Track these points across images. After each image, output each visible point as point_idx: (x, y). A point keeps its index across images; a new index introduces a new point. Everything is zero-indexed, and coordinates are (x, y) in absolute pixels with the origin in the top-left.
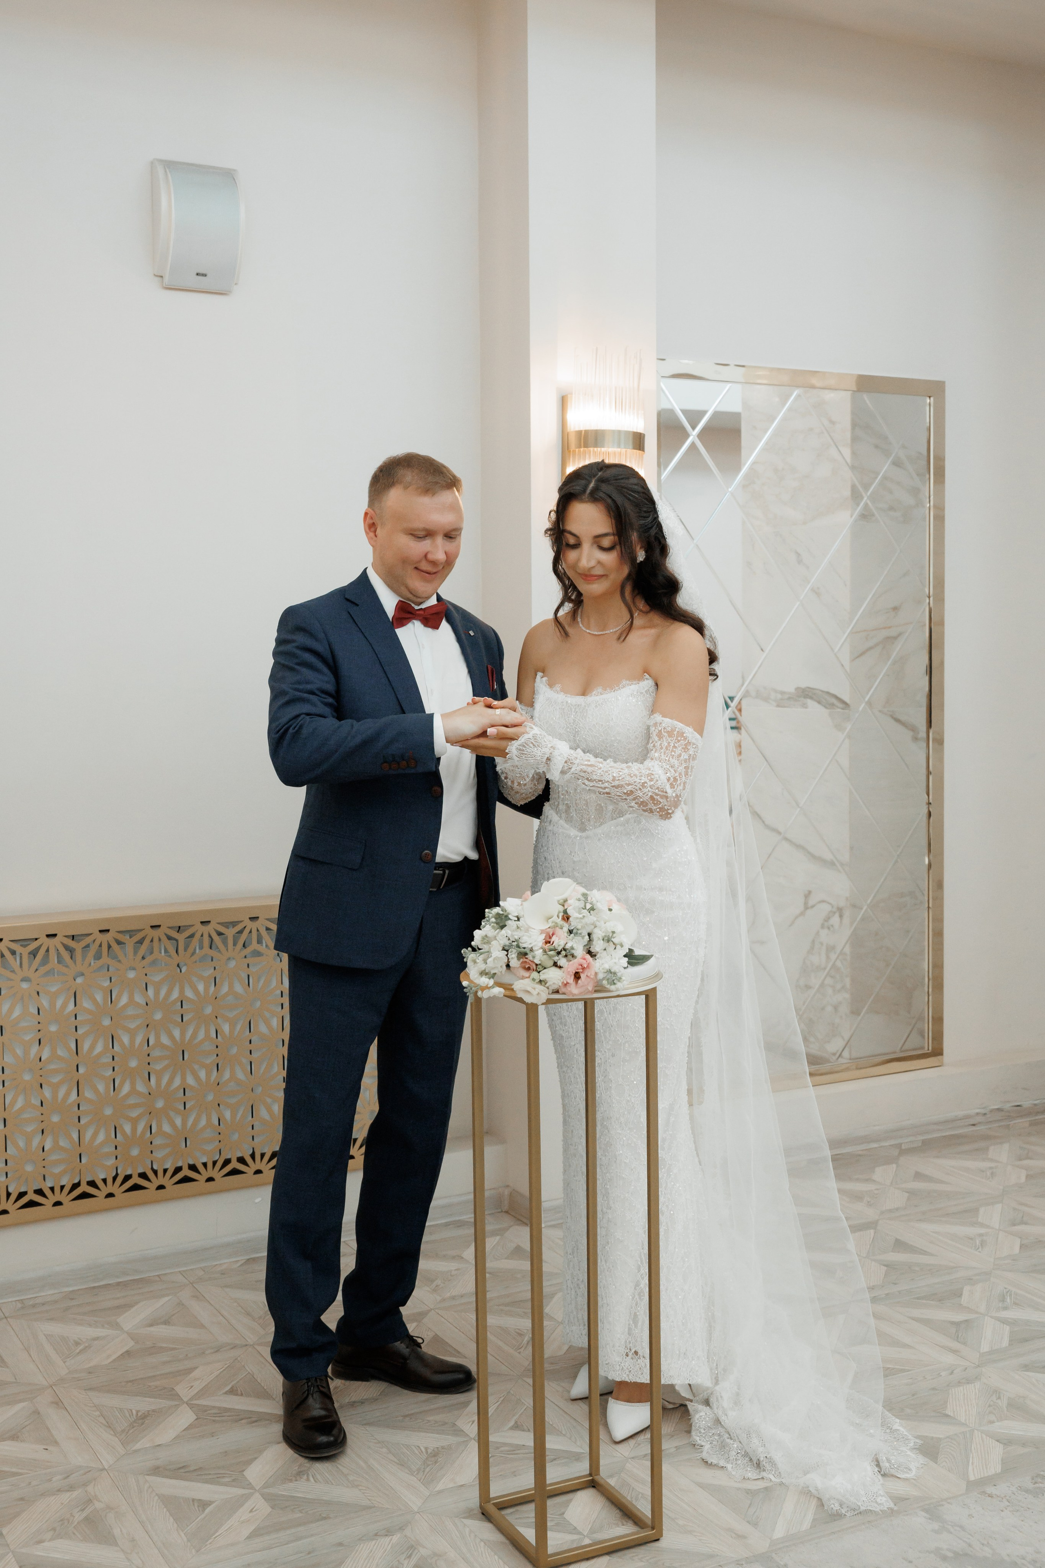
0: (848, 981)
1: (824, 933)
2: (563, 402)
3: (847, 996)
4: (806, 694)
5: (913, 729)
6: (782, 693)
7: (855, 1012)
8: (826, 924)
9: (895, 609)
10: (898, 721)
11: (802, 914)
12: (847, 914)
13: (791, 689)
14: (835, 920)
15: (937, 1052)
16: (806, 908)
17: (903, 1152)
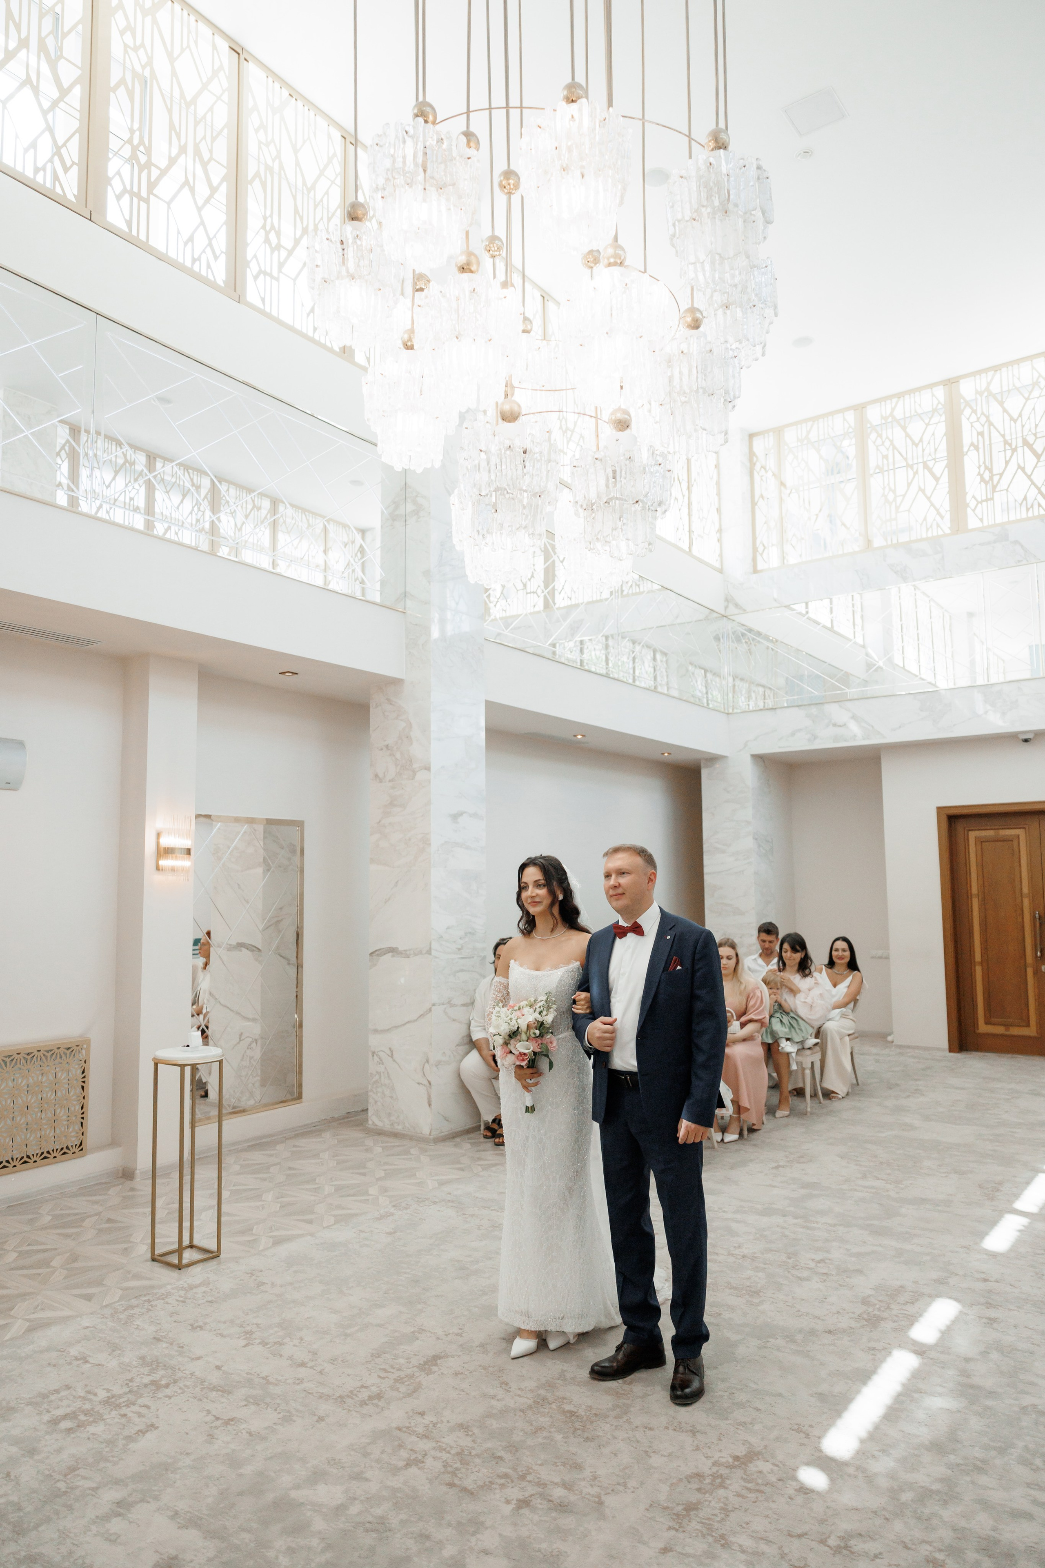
0: (259, 1072)
1: (248, 1051)
2: (158, 835)
3: (259, 1078)
4: (241, 945)
5: (288, 960)
6: (230, 945)
7: (263, 1085)
8: (249, 1047)
9: (281, 908)
10: (281, 956)
11: (238, 1043)
12: (259, 1042)
13: (234, 943)
14: (254, 1045)
15: (300, 1097)
16: (240, 1040)
17: (287, 1139)
